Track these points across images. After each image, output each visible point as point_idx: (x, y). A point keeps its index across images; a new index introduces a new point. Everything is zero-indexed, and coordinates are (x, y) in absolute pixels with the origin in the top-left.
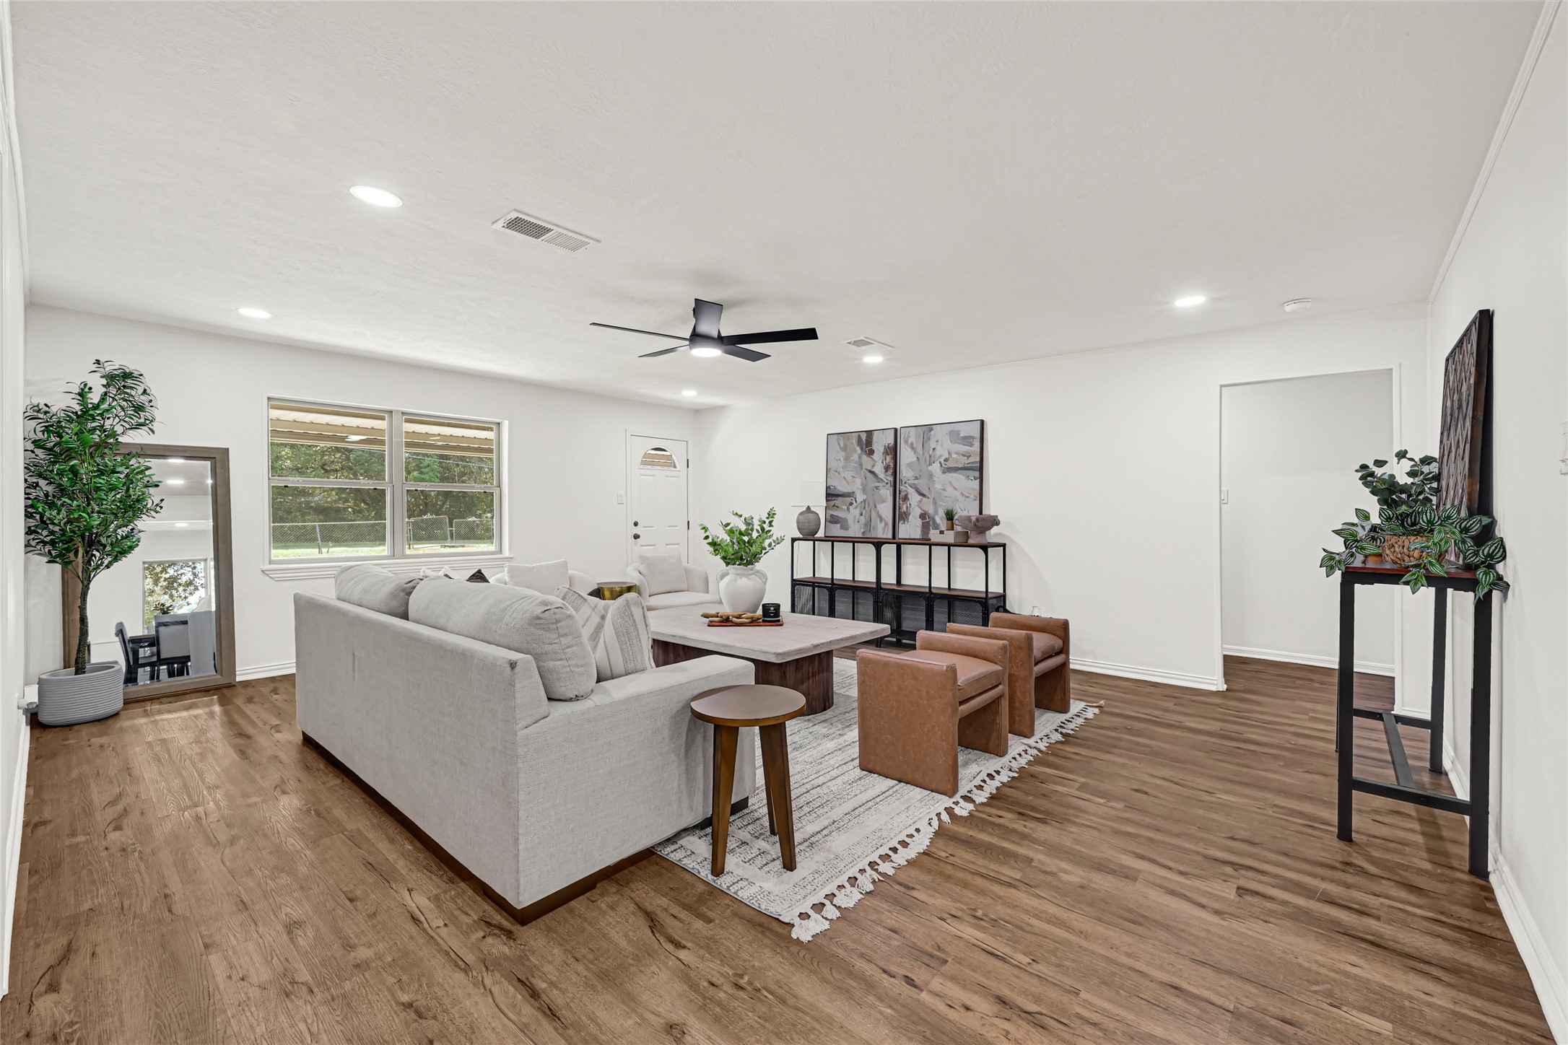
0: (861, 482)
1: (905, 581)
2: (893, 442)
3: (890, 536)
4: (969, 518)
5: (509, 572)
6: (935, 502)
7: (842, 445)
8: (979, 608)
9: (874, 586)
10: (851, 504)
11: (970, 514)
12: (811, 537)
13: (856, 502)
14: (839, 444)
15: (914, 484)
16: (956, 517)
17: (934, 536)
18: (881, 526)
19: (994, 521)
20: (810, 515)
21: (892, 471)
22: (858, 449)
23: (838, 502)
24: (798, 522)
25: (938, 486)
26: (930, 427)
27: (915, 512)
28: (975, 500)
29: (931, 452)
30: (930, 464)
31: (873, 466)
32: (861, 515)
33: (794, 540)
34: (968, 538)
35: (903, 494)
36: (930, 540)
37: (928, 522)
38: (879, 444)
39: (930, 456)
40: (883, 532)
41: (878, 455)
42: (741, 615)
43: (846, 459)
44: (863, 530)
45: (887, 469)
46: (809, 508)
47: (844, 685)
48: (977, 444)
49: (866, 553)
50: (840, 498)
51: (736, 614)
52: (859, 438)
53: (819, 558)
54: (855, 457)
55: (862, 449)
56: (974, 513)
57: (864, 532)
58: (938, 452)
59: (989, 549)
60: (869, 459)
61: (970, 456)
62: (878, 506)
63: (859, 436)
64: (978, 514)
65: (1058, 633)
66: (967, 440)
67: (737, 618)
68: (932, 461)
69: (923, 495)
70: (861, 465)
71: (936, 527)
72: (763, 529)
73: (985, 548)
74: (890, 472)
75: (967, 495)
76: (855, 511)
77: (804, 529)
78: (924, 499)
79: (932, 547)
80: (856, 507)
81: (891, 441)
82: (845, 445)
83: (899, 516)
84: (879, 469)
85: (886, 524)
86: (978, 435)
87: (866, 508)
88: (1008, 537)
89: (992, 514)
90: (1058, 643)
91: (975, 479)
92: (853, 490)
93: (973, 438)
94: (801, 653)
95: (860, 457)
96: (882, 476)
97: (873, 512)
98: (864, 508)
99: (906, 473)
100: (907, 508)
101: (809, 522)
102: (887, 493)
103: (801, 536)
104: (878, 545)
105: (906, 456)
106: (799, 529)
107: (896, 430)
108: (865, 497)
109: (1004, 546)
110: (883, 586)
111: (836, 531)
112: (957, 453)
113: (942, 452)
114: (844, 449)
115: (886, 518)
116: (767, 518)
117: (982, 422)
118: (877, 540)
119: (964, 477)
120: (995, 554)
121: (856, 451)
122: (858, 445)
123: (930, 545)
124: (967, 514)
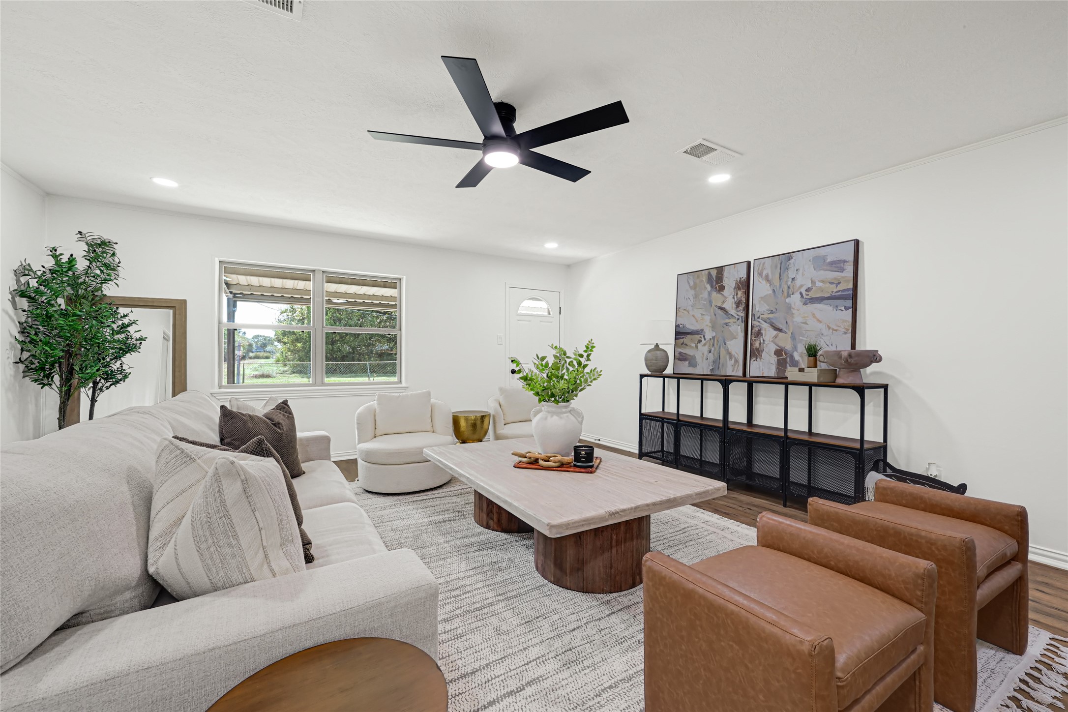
0: (711, 319)
1: (757, 421)
2: (745, 276)
3: (740, 373)
4: (838, 354)
5: (378, 400)
6: (793, 337)
7: (692, 283)
8: (852, 461)
9: (721, 425)
10: (700, 341)
11: (839, 349)
12: (658, 374)
13: (705, 339)
14: (689, 283)
15: (769, 318)
16: (820, 353)
17: (792, 374)
18: (730, 363)
19: (874, 357)
20: (658, 352)
21: (743, 306)
22: (708, 287)
23: (687, 339)
24: (646, 359)
25: (798, 319)
26: (789, 256)
27: (770, 349)
28: (845, 333)
29: (789, 283)
30: (789, 296)
31: (724, 302)
32: (710, 352)
33: (642, 376)
34: (836, 377)
35: (756, 329)
36: (786, 378)
37: (785, 359)
38: (729, 282)
39: (789, 287)
40: (732, 369)
41: (729, 291)
42: (550, 457)
43: (696, 297)
44: (711, 368)
45: (738, 304)
46: (657, 345)
47: (671, 544)
48: (850, 268)
49: (714, 391)
50: (689, 336)
51: (543, 455)
52: (710, 275)
53: (669, 394)
54: (705, 295)
55: (712, 286)
56: (844, 346)
57: (713, 369)
58: (798, 283)
59: (866, 391)
60: (719, 295)
61: (839, 283)
62: (727, 343)
63: (709, 273)
64: (849, 348)
65: (1007, 528)
66: (837, 265)
67: (546, 461)
68: (790, 292)
69: (780, 330)
70: (710, 302)
71: (794, 364)
72: (579, 363)
73: (860, 390)
74: (741, 308)
75: (835, 328)
76: (703, 349)
77: (651, 366)
78: (781, 334)
79: (790, 386)
80: (705, 345)
81: (743, 275)
82: (695, 283)
83: (751, 352)
84: (729, 305)
85: (736, 361)
86: (851, 258)
87: (715, 345)
88: (892, 377)
89: (868, 348)
90: (1009, 546)
91: (846, 308)
92: (702, 328)
93: (845, 262)
94: (590, 524)
95: (710, 294)
96: (733, 312)
97: (722, 349)
98: (713, 345)
99: (758, 306)
100: (760, 344)
101: (656, 359)
102: (738, 329)
103: (649, 373)
104: (726, 383)
105: (760, 289)
106: (647, 366)
107: (749, 263)
108: (714, 334)
109: (885, 387)
110: (731, 426)
111: (685, 368)
112: (822, 281)
113: (803, 281)
114: (694, 288)
115: (736, 355)
116: (585, 351)
117: (857, 243)
118: (724, 378)
119: (831, 308)
120: (874, 398)
121: (705, 288)
122: (708, 282)
123: (787, 385)
124: (835, 349)
